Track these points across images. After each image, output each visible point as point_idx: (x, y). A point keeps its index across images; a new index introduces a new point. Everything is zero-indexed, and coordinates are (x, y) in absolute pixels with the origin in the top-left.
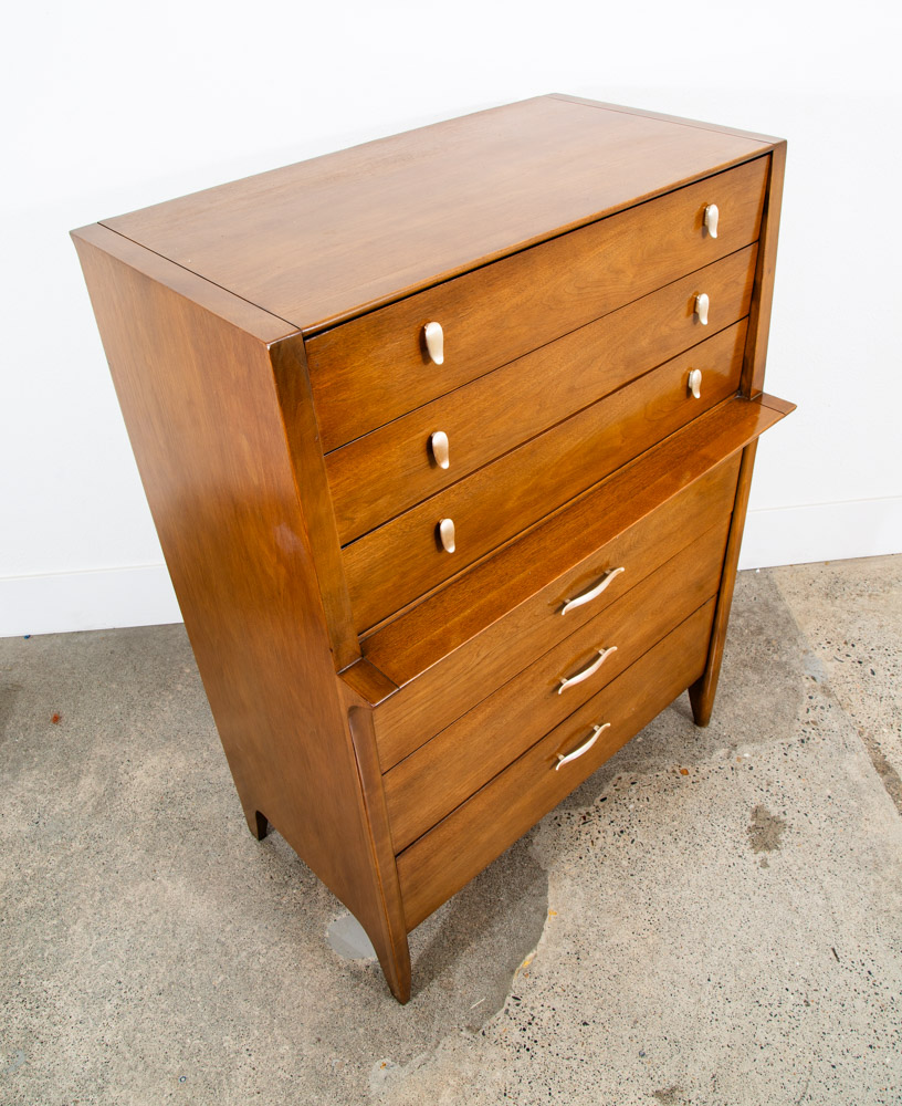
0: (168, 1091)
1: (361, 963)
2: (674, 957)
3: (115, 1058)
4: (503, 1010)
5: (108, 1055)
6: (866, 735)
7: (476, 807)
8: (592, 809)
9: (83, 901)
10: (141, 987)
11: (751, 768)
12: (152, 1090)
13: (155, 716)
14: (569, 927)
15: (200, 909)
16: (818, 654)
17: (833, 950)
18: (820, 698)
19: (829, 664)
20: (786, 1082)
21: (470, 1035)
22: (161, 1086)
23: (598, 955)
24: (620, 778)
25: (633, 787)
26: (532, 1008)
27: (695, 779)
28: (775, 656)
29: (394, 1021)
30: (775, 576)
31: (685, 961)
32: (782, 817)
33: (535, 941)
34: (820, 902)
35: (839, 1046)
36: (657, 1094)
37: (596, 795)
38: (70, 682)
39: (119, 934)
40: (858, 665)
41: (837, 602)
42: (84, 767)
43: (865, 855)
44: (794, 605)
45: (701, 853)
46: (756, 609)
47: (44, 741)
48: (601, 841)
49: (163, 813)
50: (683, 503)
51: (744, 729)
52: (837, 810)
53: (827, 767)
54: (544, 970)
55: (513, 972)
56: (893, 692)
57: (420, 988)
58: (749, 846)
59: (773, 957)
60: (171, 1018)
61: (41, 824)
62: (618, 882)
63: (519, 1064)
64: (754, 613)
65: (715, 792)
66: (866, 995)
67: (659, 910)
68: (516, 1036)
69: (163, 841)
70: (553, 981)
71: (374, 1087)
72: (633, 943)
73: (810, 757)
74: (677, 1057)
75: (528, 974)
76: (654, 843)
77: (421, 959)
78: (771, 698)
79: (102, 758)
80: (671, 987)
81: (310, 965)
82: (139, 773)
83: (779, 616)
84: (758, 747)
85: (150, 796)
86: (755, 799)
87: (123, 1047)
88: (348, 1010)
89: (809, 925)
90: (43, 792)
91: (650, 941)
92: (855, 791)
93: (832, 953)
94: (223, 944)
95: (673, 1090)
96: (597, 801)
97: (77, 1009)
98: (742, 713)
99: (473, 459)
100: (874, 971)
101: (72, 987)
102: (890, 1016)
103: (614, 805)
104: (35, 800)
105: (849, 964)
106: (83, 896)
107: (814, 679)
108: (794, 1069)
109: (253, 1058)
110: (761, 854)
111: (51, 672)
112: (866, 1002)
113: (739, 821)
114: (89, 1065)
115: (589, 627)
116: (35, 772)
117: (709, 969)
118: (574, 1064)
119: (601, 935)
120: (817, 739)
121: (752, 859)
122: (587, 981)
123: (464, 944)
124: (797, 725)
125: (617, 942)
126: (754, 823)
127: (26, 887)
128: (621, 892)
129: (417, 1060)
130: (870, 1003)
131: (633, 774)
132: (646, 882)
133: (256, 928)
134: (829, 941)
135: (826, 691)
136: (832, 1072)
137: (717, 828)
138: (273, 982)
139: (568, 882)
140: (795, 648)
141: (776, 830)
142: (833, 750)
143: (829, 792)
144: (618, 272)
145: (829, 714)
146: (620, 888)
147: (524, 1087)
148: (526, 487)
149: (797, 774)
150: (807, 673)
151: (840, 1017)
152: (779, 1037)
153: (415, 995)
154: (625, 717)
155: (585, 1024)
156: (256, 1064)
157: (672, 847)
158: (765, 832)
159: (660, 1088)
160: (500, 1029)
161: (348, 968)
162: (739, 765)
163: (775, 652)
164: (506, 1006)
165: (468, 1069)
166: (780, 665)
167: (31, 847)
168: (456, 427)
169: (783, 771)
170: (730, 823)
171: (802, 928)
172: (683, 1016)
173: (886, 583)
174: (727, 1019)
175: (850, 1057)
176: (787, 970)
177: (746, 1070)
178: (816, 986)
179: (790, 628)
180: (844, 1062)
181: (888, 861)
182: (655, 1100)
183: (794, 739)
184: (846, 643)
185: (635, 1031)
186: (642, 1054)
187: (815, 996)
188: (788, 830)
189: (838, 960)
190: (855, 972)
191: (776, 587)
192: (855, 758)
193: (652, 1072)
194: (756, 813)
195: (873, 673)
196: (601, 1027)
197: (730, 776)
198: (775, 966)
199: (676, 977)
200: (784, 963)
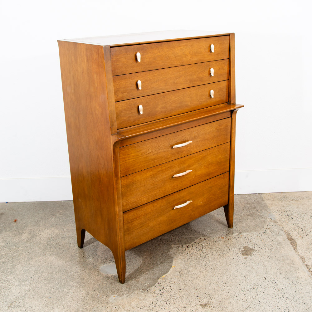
0: (45, 300)
1: (110, 275)
2: (211, 277)
3: (28, 293)
4: (155, 286)
5: (26, 292)
6: (286, 232)
7: (148, 209)
8: (190, 245)
9: (21, 260)
10: (38, 278)
11: (245, 238)
12: (40, 300)
13: (49, 221)
14: (179, 269)
15: (59, 263)
16: (274, 214)
17: (265, 277)
18: (272, 223)
19: (277, 216)
20: (243, 304)
21: (143, 291)
22: (43, 299)
23: (187, 275)
24: (201, 238)
25: (205, 241)
26: (164, 286)
27: (226, 240)
28: (259, 214)
29: (119, 287)
30: (263, 196)
31: (215, 278)
32: (254, 249)
33: (167, 272)
34: (262, 267)
35: (262, 297)
36: (201, 305)
37: (192, 242)
38: (21, 213)
39: (32, 267)
40: (288, 216)
41: (284, 202)
42: (24, 232)
43: (280, 258)
44: (268, 203)
45: (225, 255)
46: (254, 203)
47: (11, 226)
48: (192, 252)
49: (50, 242)
50: (212, 130)
51: (245, 229)
52: (272, 248)
53: (271, 238)
54: (169, 278)
55: (159, 278)
56: (298, 223)
57: (129, 281)
58: (241, 254)
59: (244, 278)
60: (48, 285)
61: (9, 244)
62: (196, 260)
63: (157, 297)
64: (254, 204)
65: (232, 243)
66: (274, 287)
67: (209, 267)
68: (158, 291)
69: (49, 248)
70: (171, 281)
71: (111, 301)
72: (199, 273)
73: (266, 236)
74: (209, 298)
75: (163, 279)
76: (209, 253)
77: (130, 275)
78: (255, 223)
79: (30, 230)
80: (209, 283)
81: (94, 275)
82: (42, 233)
83: (262, 205)
84: (248, 233)
85: (46, 238)
86: (245, 244)
87: (31, 291)
88: (104, 285)
89: (258, 272)
90: (10, 237)
91: (205, 273)
92: (280, 244)
93: (264, 278)
94: (66, 270)
95: (206, 304)
96: (192, 243)
97: (17, 283)
98: (245, 226)
99: (148, 92)
101: (16, 278)
102: (281, 292)
103: (198, 244)
104: (7, 239)
105: (269, 281)
106: (22, 259)
107: (271, 219)
108: (247, 302)
109: (73, 294)
110: (245, 256)
111: (14, 211)
112: (273, 289)
113: (239, 249)
114: (20, 294)
115: (183, 159)
116: (7, 233)
117: (223, 280)
118: (175, 298)
119: (189, 271)
120: (269, 232)
121: (242, 257)
122: (182, 281)
123: (144, 272)
124: (263, 229)
125: (193, 273)
126: (244, 250)
127: (3, 257)
128: (197, 263)
129: (125, 296)
130: (274, 289)
131: (205, 238)
132: (206, 261)
133: (77, 267)
134: (263, 275)
135: (275, 222)
136: (259, 303)
137: (231, 250)
138: (81, 278)
139: (180, 260)
140: (266, 212)
141: (251, 251)
142: (274, 235)
143: (271, 244)
144: (186, 55)
145: (275, 227)
146: (196, 262)
147: (159, 302)
148: (162, 106)
149: (261, 239)
150: (269, 218)
151: (264, 292)
152: (243, 295)
153: (126, 282)
154: (199, 204)
155: (180, 290)
156: (73, 295)
157: (216, 254)
158: (247, 251)
159: (202, 303)
160: (153, 290)
161: (106, 276)
162: (241, 237)
163: (259, 213)
164: (155, 285)
165: (141, 298)
166: (260, 216)
167: (5, 249)
168: (143, 81)
169: (256, 238)
170: (236, 249)
171: (255, 272)
172: (212, 289)
173: (301, 198)
174: (226, 290)
175: (265, 300)
176: (248, 281)
177: (231, 301)
178: (257, 285)
179: (265, 207)
180: (263, 301)
181: (287, 259)
182: (200, 306)
183: (261, 232)
184: (284, 211)
185: (196, 292)
186: (198, 296)
187: (257, 287)
188: (255, 251)
189: (266, 280)
190: (271, 282)
191: (263, 198)
192: (281, 237)
193: (200, 300)
194: (245, 247)
195: (292, 218)
196: (185, 291)
197: (238, 239)
198: (245, 280)
199: (211, 281)
200: (247, 279)
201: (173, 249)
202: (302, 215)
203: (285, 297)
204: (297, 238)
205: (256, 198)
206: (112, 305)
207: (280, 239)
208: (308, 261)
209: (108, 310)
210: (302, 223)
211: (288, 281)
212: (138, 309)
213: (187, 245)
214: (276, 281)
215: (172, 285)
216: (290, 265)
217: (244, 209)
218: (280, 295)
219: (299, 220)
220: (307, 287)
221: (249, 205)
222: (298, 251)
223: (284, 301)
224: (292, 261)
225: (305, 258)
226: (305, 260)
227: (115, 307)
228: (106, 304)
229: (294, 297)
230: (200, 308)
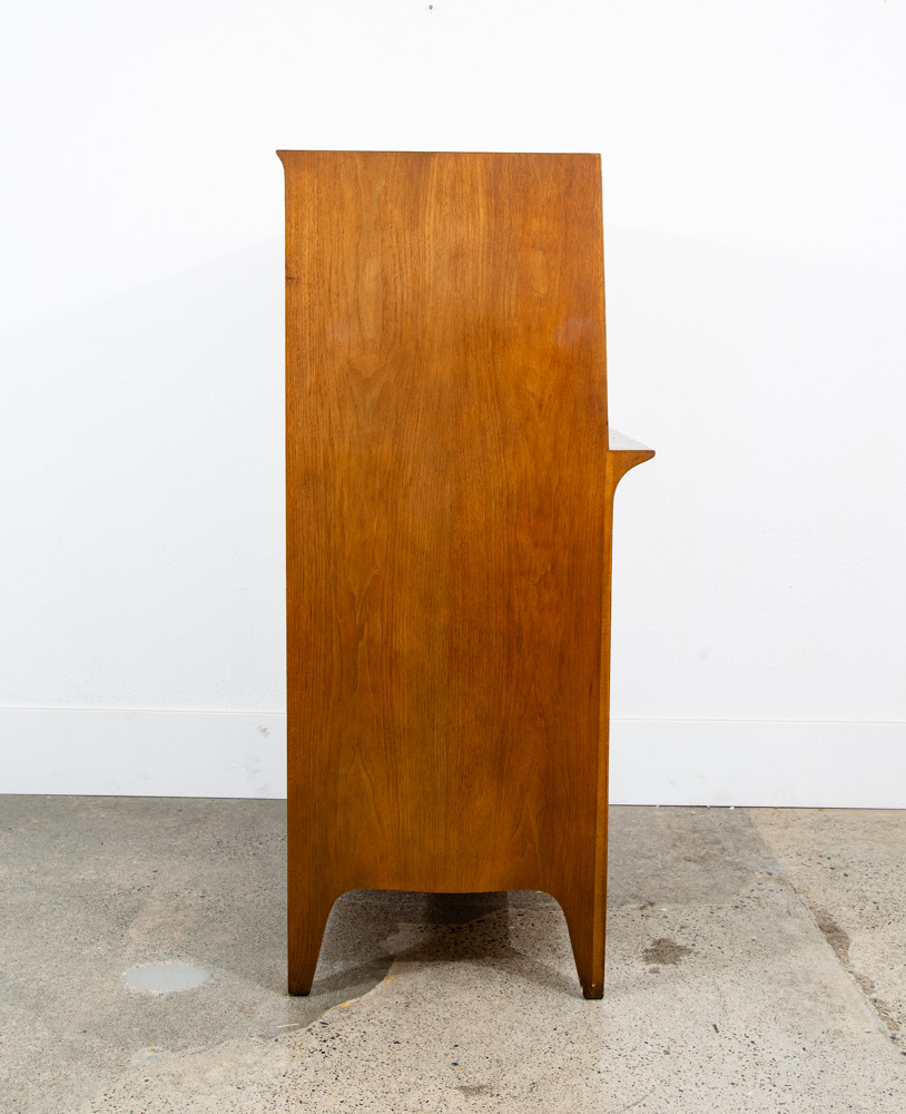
4: (307, 1028)
6: (818, 909)
8: (464, 926)
11: (666, 917)
14: (406, 988)
16: (783, 860)
17: (715, 1026)
18: (772, 885)
19: (792, 868)
20: (619, 1094)
21: (260, 1040)
23: (431, 1006)
24: (506, 911)
25: (519, 918)
26: (340, 1030)
30: (753, 813)
31: (532, 1017)
32: (690, 947)
33: (362, 994)
34: (712, 998)
35: (694, 1080)
36: (462, 1088)
37: (473, 918)
40: (830, 870)
41: (823, 832)
43: (782, 977)
44: (767, 833)
46: (718, 830)
48: (465, 945)
51: (668, 895)
52: (759, 948)
53: (758, 924)
54: (364, 1010)
55: (328, 1008)
56: (864, 888)
58: (641, 959)
59: (639, 1023)
62: (476, 967)
63: (309, 1060)
64: (715, 832)
65: (616, 927)
66: (742, 1055)
67: (516, 986)
68: (315, 1043)
70: (371, 1017)
71: (135, 1062)
72: (476, 1002)
73: (740, 917)
75: (343, 1011)
76: (528, 948)
78: (711, 881)
80: (508, 1029)
83: (745, 836)
84: (680, 906)
86: (661, 934)
88: (126, 1017)
89: (692, 1010)
91: (496, 1003)
92: (790, 941)
93: (711, 1027)
95: (481, 1087)
96: (474, 922)
98: (671, 886)
100: (759, 1042)
102: (767, 1068)
103: (492, 925)
105: (729, 1035)
107: (770, 874)
108: (632, 1088)
110: (654, 965)
112: (741, 1058)
113: (636, 945)
117: (559, 1023)
118: (373, 1065)
119: (440, 995)
120: (755, 907)
121: (642, 967)
122: (411, 1019)
124: (735, 897)
125: (457, 1000)
126: (654, 947)
128: (477, 973)
129: (191, 1049)
130: (744, 1060)
131: (523, 910)
132: (509, 970)
133: (43, 966)
134: (710, 1020)
135: (780, 880)
136: (679, 1094)
138: (48, 997)
140: (755, 855)
141: (679, 954)
142: (772, 915)
143: (754, 937)
145: (778, 895)
147: (309, 1074)
149: (720, 925)
150: (763, 870)
151: (704, 1064)
152: (623, 1067)
155: (397, 1043)
158: (663, 953)
159: (467, 1084)
160: (297, 1039)
161: (139, 994)
162: (652, 914)
163: (728, 855)
164: (311, 1026)
165: (249, 1059)
166: (731, 863)
169: (703, 921)
170: (625, 945)
171: (681, 1010)
172: (513, 1047)
173: (890, 825)
174: (565, 1053)
175: (704, 1087)
176: (651, 1032)
177: (574, 1083)
178: (683, 1044)
179: (756, 844)
180: (695, 1089)
181: (808, 981)
182: (457, 1092)
183: (725, 905)
184: (821, 856)
185: (452, 1051)
186: (455, 1064)
187: (679, 1050)
188: (692, 955)
189: (717, 1031)
190: (734, 1040)
191: (750, 819)
192: (798, 921)
193: (462, 1075)
194: (658, 943)
195: (846, 875)
196: (414, 1046)
197: (638, 920)
198: (638, 1028)
199: (516, 1025)
200: (649, 1028)
201: (400, 934)
202: (884, 871)
203: (781, 1083)
204: (855, 929)
205: (726, 817)
206: (135, 1075)
207: (791, 926)
208: (883, 991)
209: (119, 1086)
210: (880, 890)
211: (798, 1041)
212: (229, 1088)
213: (454, 926)
214: (755, 1038)
215: (370, 1029)
216: (813, 997)
217: (677, 843)
218: (761, 1075)
219: (872, 881)
220: (868, 1061)
221: (695, 835)
222: (852, 962)
223: (774, 1096)
224: (825, 987)
225: (872, 982)
226: (873, 987)
227: (147, 1081)
228: (115, 1070)
229: (812, 1086)
230: (456, 1099)
